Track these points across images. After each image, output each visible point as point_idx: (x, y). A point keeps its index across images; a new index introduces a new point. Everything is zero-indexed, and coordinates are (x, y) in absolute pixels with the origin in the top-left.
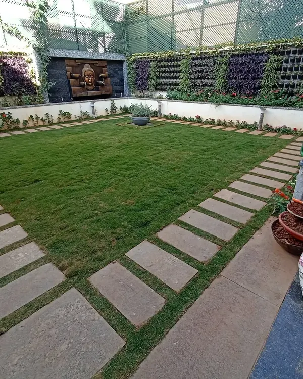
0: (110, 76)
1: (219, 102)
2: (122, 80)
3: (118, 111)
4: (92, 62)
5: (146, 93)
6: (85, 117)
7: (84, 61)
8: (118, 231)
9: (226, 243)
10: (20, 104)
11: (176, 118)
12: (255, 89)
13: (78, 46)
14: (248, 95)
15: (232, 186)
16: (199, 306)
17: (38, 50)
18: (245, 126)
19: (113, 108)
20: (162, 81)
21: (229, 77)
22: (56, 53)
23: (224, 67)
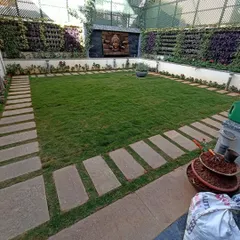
0: (130, 43)
1: (199, 66)
2: (137, 46)
3: (131, 66)
4: (119, 34)
5: (151, 56)
6: (109, 68)
7: (113, 33)
8: (86, 145)
9: (152, 170)
10: (72, 57)
11: (167, 74)
12: (229, 59)
13: (111, 23)
14: (223, 63)
15: (181, 129)
16: (108, 209)
17: (86, 25)
18: (215, 85)
19: (128, 64)
20: (163, 48)
21: (210, 49)
22: (97, 27)
23: (207, 41)
